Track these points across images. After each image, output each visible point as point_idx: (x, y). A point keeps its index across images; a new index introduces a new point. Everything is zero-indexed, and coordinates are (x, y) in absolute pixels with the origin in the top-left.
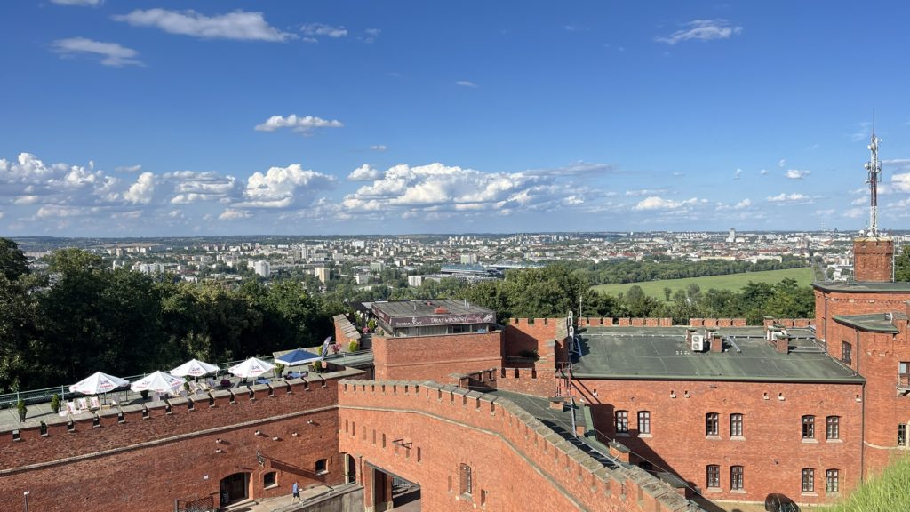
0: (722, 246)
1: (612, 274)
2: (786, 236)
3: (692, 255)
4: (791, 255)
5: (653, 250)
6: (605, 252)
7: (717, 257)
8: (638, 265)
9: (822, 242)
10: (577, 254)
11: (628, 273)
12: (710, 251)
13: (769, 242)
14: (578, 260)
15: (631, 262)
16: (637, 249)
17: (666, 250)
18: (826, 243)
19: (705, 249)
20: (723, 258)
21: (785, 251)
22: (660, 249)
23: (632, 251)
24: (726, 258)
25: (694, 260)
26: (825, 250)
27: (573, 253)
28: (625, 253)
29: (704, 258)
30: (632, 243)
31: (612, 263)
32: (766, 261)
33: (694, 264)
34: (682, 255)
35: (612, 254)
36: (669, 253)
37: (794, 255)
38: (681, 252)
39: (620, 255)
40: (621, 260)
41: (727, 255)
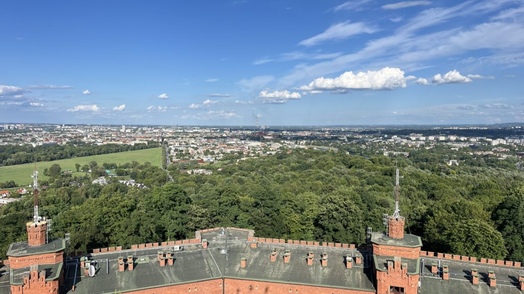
0: (117, 135)
1: (44, 155)
2: (153, 129)
3: (99, 141)
4: (152, 140)
5: (75, 137)
6: (42, 139)
7: (113, 142)
8: (62, 148)
9: (169, 132)
10: (21, 140)
11: (55, 154)
12: (110, 138)
13: (143, 132)
14: (21, 145)
15: (59, 146)
16: (65, 137)
17: (83, 137)
18: (170, 133)
19: (107, 136)
20: (115, 143)
21: (150, 138)
22: (80, 137)
23: (61, 138)
24: (118, 143)
25: (99, 144)
26: (170, 137)
27: (18, 140)
28: (56, 140)
29: (105, 143)
30: (62, 133)
31: (45, 146)
32: (139, 144)
33: (98, 146)
34: (93, 140)
35: (47, 140)
36: (85, 139)
37: (154, 140)
38: (92, 138)
39: (52, 141)
40: (51, 144)
41: (118, 141)
